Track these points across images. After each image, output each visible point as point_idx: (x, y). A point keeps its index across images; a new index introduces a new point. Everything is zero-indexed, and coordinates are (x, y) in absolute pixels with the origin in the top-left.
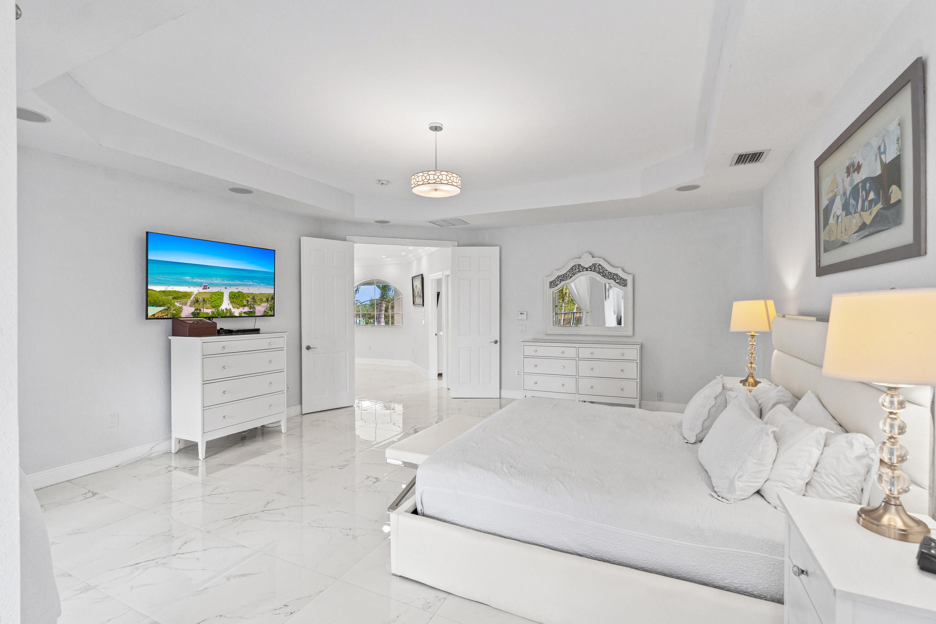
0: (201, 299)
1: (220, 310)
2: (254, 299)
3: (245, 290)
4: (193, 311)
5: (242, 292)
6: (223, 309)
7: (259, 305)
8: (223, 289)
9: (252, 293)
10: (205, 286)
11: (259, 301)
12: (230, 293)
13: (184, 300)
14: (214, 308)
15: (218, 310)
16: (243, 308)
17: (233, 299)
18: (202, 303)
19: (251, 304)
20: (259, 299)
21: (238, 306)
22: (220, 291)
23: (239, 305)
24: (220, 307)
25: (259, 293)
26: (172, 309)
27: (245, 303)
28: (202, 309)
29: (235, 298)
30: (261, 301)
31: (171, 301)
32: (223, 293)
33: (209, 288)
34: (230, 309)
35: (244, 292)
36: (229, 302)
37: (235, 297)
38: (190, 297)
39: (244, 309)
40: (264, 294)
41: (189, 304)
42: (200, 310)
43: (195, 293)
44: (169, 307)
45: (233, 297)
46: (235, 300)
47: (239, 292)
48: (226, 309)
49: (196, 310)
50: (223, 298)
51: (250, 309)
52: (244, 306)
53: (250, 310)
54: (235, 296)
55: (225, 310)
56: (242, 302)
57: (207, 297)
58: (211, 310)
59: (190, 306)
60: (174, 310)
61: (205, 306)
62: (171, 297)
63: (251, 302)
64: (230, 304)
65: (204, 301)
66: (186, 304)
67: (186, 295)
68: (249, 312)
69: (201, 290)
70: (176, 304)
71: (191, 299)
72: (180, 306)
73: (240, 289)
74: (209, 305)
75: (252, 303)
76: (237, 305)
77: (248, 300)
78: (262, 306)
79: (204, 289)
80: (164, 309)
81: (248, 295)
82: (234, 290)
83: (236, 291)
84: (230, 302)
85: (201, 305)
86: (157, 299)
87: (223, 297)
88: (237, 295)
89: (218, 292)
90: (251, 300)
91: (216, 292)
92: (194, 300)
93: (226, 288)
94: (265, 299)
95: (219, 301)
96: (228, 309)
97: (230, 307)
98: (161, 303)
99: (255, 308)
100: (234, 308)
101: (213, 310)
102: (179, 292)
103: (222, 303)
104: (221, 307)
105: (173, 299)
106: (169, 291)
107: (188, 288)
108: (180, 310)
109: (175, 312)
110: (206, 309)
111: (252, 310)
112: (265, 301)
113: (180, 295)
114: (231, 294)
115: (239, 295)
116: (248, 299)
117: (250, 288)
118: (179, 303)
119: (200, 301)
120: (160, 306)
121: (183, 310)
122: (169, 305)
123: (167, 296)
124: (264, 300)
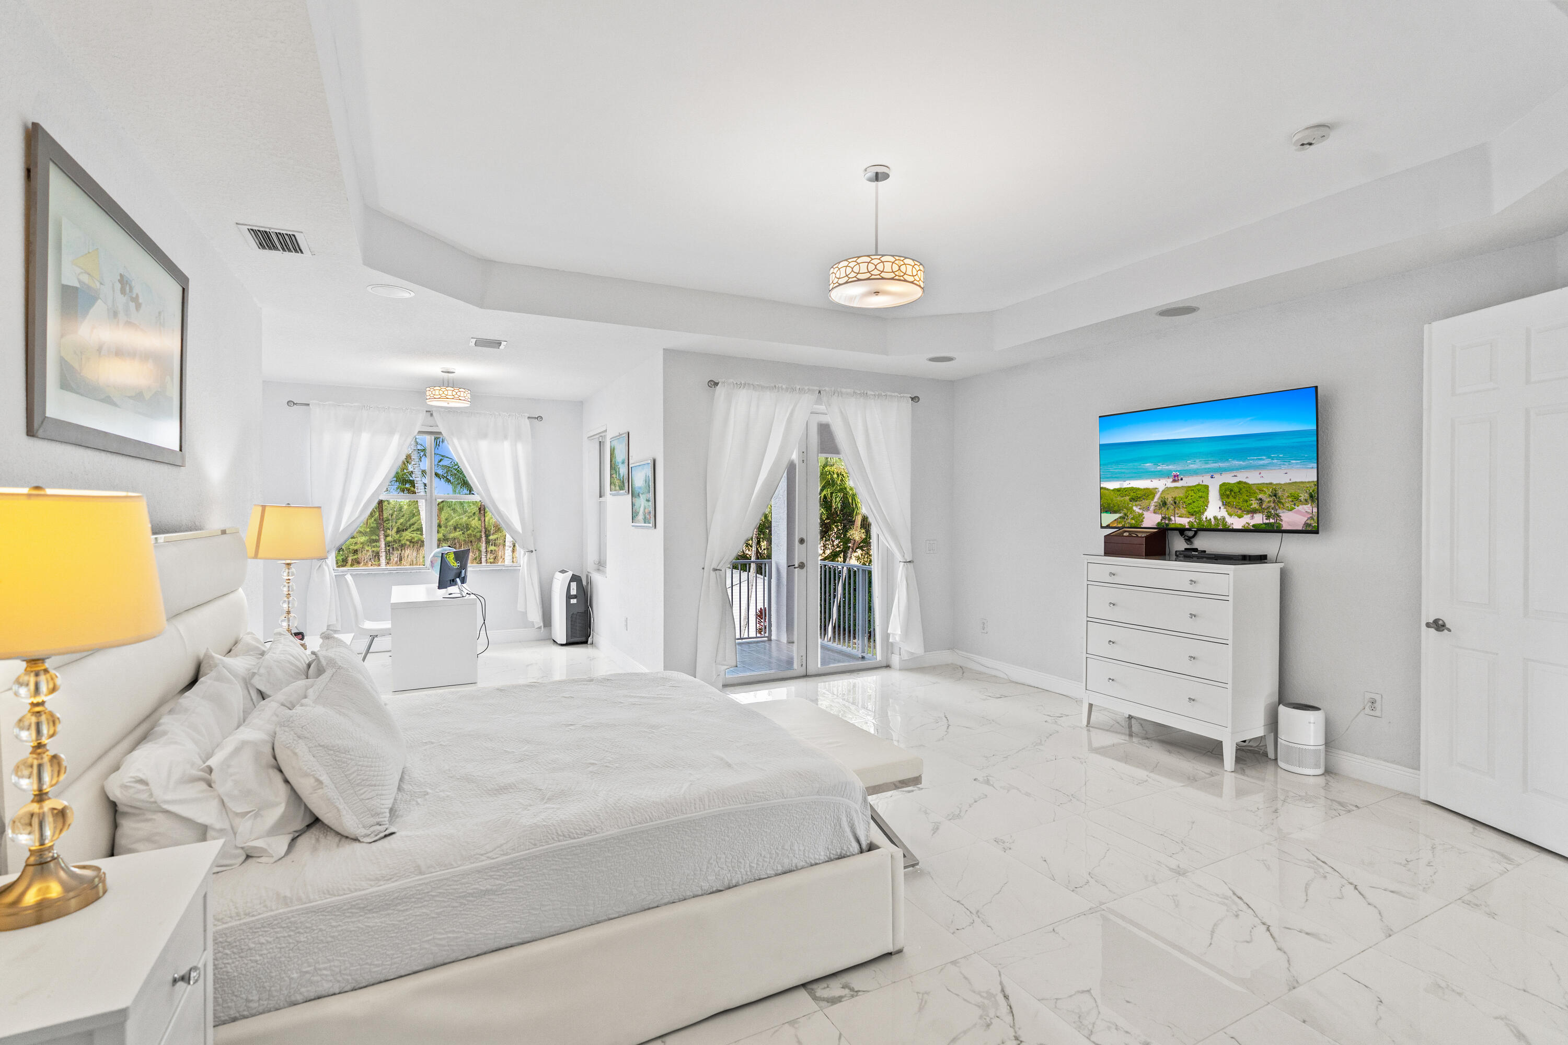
0: (1170, 500)
1: (1204, 519)
2: (1275, 496)
3: (1253, 478)
4: (1160, 521)
5: (1245, 483)
6: (1208, 518)
7: (1289, 510)
8: (1206, 480)
9: (1271, 484)
10: (1175, 476)
11: (1290, 499)
12: (1221, 486)
13: (1145, 503)
14: (1192, 515)
15: (1200, 519)
16: (1249, 516)
17: (1228, 497)
18: (1172, 507)
19: (1268, 508)
20: (1288, 497)
21: (1240, 512)
22: (1201, 483)
23: (1240, 509)
24: (1203, 513)
25: (1288, 481)
26: (1130, 516)
27: (1255, 505)
28: (1173, 518)
29: (1229, 494)
30: (1296, 500)
31: (1128, 504)
32: (1207, 487)
33: (1182, 479)
34: (1224, 519)
35: (1250, 481)
36: (1220, 504)
37: (1233, 493)
38: (1154, 497)
39: (1252, 518)
40: (1302, 483)
41: (1152, 508)
42: (1170, 520)
43: (1161, 490)
44: (1125, 514)
45: (1228, 493)
46: (1231, 499)
47: (1240, 483)
48: (1215, 518)
49: (1163, 518)
50: (1208, 497)
51: (1268, 517)
52: (1254, 512)
53: (1267, 521)
54: (1231, 491)
55: (1213, 520)
56: (1248, 504)
57: (1180, 495)
58: (1188, 520)
59: (1155, 513)
60: (1132, 519)
61: (1176, 512)
62: (1128, 498)
63: (1269, 502)
64: (1222, 507)
65: (1175, 503)
66: (1148, 509)
67: (1148, 494)
68: (1266, 524)
69: (1169, 483)
70: (1135, 508)
71: (1156, 500)
72: (1140, 511)
73: (1242, 477)
74: (1183, 511)
75: (1272, 505)
76: (1236, 510)
77: (1261, 499)
78: (1299, 512)
79: (1174, 481)
80: (1120, 517)
81: (1261, 488)
82: (1230, 479)
83: (1233, 481)
84: (1223, 505)
85: (1171, 511)
86: (1110, 502)
87: (1208, 494)
88: (1236, 490)
89: (1199, 485)
90: (1269, 499)
91: (1195, 486)
92: (1159, 501)
93: (1212, 477)
94: (1304, 496)
95: (1201, 503)
96: (1219, 517)
97: (1223, 513)
98: (1116, 508)
99: (1279, 516)
100: (1230, 515)
101: (1192, 519)
102: (1138, 489)
103: (1207, 506)
104: (1206, 514)
105: (1131, 501)
106: (1125, 489)
107: (1149, 481)
108: (1140, 517)
109: (1133, 522)
110: (1179, 517)
111: (1272, 521)
112: (1306, 500)
113: (1139, 494)
114: (1223, 488)
115: (1241, 489)
116: (1260, 496)
117: (1264, 473)
118: (1139, 507)
119: (1168, 503)
120: (1115, 512)
121: (1144, 518)
122: (1125, 511)
123: (1123, 497)
124: (1302, 498)
